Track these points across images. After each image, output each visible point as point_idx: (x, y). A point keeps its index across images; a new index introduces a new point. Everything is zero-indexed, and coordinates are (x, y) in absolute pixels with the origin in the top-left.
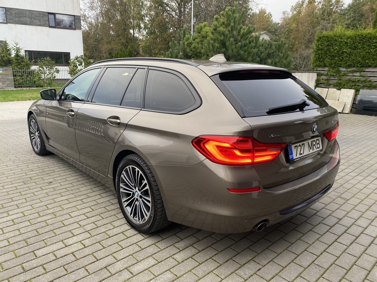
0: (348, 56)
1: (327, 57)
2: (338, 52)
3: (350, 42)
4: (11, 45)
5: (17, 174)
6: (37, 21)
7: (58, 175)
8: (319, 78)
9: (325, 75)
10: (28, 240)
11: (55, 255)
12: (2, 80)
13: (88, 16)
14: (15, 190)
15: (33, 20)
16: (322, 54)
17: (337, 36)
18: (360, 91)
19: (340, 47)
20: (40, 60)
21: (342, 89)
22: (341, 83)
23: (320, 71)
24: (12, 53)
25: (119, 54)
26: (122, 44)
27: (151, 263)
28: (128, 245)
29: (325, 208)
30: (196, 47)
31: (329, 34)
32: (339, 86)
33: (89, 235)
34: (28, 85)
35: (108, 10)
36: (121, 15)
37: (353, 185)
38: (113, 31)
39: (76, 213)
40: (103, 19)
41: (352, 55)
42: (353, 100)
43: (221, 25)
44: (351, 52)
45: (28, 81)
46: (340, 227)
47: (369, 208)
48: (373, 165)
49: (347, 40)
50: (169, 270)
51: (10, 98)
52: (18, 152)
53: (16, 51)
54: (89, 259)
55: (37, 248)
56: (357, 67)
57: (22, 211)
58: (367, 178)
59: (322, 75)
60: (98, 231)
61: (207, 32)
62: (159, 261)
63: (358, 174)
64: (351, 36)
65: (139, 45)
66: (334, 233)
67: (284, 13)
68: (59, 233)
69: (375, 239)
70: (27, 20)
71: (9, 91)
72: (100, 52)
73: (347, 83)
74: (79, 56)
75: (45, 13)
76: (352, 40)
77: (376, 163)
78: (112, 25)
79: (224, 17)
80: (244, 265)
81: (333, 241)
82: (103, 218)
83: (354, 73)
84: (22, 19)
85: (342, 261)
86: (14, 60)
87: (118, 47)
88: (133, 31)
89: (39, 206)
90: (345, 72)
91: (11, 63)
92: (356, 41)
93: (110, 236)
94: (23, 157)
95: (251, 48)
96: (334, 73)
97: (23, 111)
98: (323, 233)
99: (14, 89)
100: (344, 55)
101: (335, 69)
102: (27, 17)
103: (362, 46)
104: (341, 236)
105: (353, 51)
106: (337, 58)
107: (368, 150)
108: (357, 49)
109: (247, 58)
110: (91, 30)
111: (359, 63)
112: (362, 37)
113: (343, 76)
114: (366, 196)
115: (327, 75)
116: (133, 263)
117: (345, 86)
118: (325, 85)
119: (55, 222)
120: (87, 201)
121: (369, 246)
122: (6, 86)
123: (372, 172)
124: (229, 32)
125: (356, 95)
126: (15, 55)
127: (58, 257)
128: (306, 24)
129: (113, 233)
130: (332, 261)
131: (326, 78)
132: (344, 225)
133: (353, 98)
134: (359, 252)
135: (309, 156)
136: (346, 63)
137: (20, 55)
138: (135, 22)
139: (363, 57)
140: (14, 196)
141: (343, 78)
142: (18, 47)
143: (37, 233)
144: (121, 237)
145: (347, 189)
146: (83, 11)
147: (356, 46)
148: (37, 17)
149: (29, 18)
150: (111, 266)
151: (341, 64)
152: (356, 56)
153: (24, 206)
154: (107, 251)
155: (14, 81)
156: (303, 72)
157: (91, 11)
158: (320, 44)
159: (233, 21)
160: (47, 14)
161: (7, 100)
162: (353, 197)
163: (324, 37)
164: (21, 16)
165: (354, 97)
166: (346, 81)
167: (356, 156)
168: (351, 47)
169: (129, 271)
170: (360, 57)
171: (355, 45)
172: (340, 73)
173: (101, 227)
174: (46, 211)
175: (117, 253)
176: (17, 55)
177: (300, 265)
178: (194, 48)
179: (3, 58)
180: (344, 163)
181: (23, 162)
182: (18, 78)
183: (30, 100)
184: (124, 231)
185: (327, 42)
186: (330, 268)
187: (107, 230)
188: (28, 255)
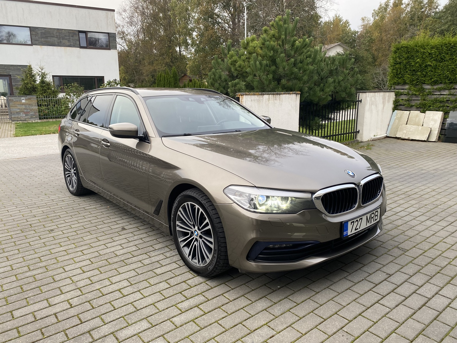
0: (433, 70)
1: (407, 72)
2: (420, 65)
3: (435, 52)
4: (36, 70)
5: (17, 220)
6: (66, 41)
7: (62, 221)
8: (397, 98)
9: (405, 95)
10: (9, 298)
11: (35, 316)
12: (25, 111)
13: (127, 33)
14: (10, 239)
15: (61, 40)
16: (400, 69)
17: (419, 46)
18: (450, 113)
19: (423, 59)
20: (66, 87)
21: (427, 112)
22: (425, 104)
23: (399, 89)
24: (37, 79)
25: (162, 76)
26: (166, 64)
27: (144, 327)
28: (122, 305)
29: (374, 261)
30: (242, 65)
31: (409, 44)
32: (423, 108)
33: (79, 293)
34: (54, 116)
35: (150, 25)
36: (165, 30)
37: (417, 232)
38: (155, 49)
39: (72, 267)
40: (144, 35)
41: (438, 69)
42: (441, 124)
43: (271, 38)
44: (436, 65)
45: (55, 111)
46: (387, 285)
47: (432, 261)
48: (451, 207)
49: (432, 51)
50: (162, 335)
51: (32, 132)
52: (25, 194)
53: (41, 77)
54: (73, 321)
55: (16, 308)
56: (445, 83)
57: (10, 264)
58: (439, 223)
59: (402, 95)
60: (91, 288)
61: (255, 48)
62: (154, 325)
63: (428, 218)
64: (436, 46)
65: (187, 64)
66: (378, 292)
67: (363, 20)
68: (46, 290)
69: (429, 300)
70: (54, 40)
71: (32, 123)
72: (142, 74)
73: (433, 104)
74: (111, 80)
75: (75, 32)
76: (437, 50)
77: (455, 204)
78: (154, 43)
79: (274, 28)
80: (254, 331)
81: (374, 302)
82: (101, 273)
83: (442, 91)
84: (49, 40)
85: (379, 327)
86: (39, 87)
87: (161, 68)
88: (180, 48)
89: (31, 258)
90: (430, 90)
91: (35, 91)
92: (443, 52)
93: (104, 294)
94: (28, 201)
95: (308, 64)
96: (416, 91)
97: (44, 146)
98: (365, 292)
99: (39, 121)
100: (428, 69)
101: (418, 87)
102: (53, 37)
103: (451, 57)
104: (386, 296)
105: (439, 63)
106: (419, 73)
107: (449, 188)
108: (444, 61)
109: (302, 76)
110: (130, 49)
111: (447, 78)
112: (450, 46)
113: (428, 95)
114: (432, 246)
115: (408, 94)
116: (122, 326)
117: (431, 107)
118: (406, 107)
119: (44, 277)
120: (88, 253)
121: (420, 309)
122: (30, 117)
123: (448, 215)
124: (280, 46)
125: (444, 119)
126: (40, 81)
127: (38, 319)
128: (391, 32)
129: (109, 290)
130: (366, 328)
131: (406, 98)
132: (394, 282)
133: (441, 123)
134: (404, 317)
136: (431, 79)
137: (46, 81)
138: (182, 37)
139: (452, 71)
140: (6, 247)
141: (428, 98)
142: (43, 72)
143: (21, 290)
144: (116, 296)
145: (408, 237)
146: (121, 27)
147: (443, 57)
148: (66, 36)
149: (56, 38)
150: (96, 330)
151: (424, 81)
152: (443, 70)
153: (15, 258)
154: (96, 312)
155: (39, 112)
156: (376, 92)
157: (131, 27)
158: (398, 56)
159: (284, 33)
160: (77, 33)
161: (28, 134)
162: (414, 247)
163: (402, 47)
164: (48, 36)
165: (442, 120)
166: (432, 102)
167: (431, 196)
168: (436, 59)
169: (115, 336)
170: (448, 71)
171: (441, 56)
172: (424, 92)
173: (96, 283)
174: (38, 264)
175: (106, 315)
176: (42, 82)
177: (325, 331)
178: (240, 67)
179: (27, 85)
180: (414, 205)
181: (27, 206)
182: (44, 108)
183: (55, 133)
184: (121, 288)
185: (406, 53)
186: (361, 336)
187: (102, 286)
188: (4, 315)
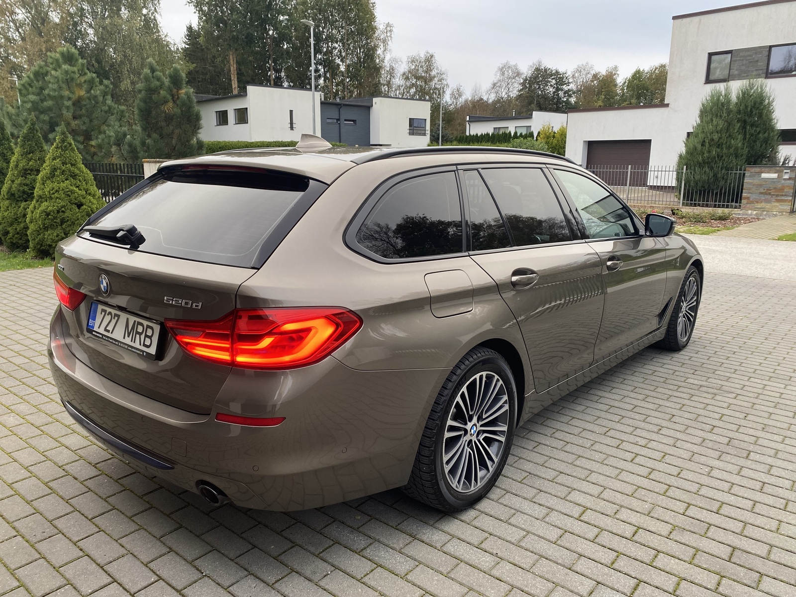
135: (118, 345)
